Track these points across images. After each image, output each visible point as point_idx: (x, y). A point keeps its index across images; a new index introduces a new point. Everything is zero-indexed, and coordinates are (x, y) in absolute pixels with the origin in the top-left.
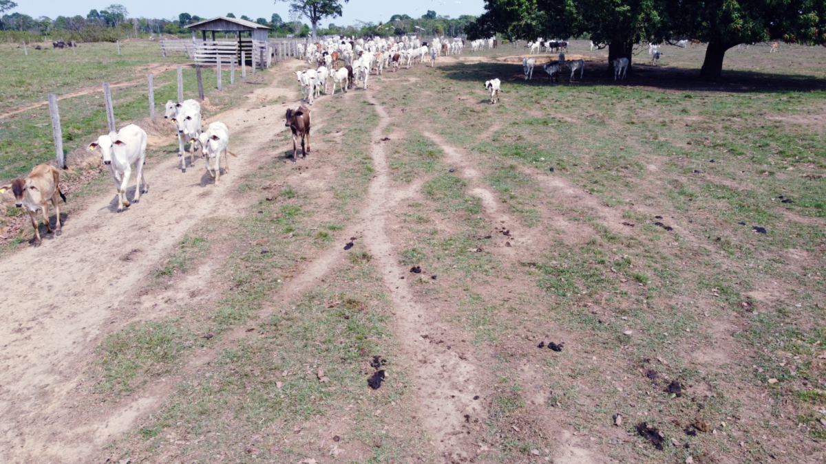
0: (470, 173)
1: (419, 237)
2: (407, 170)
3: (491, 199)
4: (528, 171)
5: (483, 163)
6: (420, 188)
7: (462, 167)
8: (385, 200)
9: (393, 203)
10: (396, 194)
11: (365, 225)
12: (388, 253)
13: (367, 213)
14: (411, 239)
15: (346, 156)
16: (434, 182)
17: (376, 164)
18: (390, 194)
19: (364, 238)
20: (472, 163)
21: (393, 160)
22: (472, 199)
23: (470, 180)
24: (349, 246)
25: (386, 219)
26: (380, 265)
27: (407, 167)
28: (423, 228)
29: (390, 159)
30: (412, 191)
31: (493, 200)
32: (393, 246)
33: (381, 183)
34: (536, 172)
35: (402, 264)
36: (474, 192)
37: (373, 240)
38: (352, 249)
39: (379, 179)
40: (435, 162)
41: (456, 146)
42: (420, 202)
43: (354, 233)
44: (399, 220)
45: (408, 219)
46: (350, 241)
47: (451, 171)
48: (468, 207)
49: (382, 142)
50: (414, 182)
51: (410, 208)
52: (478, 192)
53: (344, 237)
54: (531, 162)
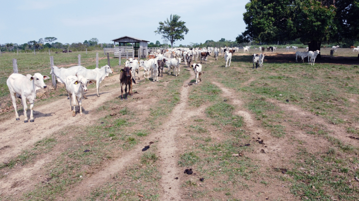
0: (236, 102)
1: (197, 144)
2: (198, 100)
3: (249, 118)
4: (272, 101)
5: (245, 96)
6: (204, 110)
7: (232, 99)
8: (181, 117)
9: (185, 119)
10: (189, 113)
11: (163, 133)
12: (172, 155)
13: (167, 125)
14: (191, 145)
15: (166, 93)
16: (214, 107)
17: (182, 96)
18: (185, 114)
19: (159, 143)
20: (238, 97)
21: (192, 95)
22: (237, 117)
23: (236, 106)
24: (147, 148)
25: (178, 129)
26: (163, 166)
27: (199, 98)
28: (201, 136)
29: (190, 94)
30: (199, 112)
31: (251, 118)
32: (177, 149)
33: (181, 107)
34: (278, 102)
35: (180, 165)
36: (238, 113)
37: (165, 144)
38: (147, 151)
39: (181, 105)
40: (217, 96)
41: (229, 88)
42: (202, 119)
43: (153, 138)
44: (186, 130)
45: (192, 129)
46: (148, 144)
47: (225, 101)
48: (234, 123)
49: (188, 86)
50: (202, 107)
51: (195, 122)
52: (241, 113)
53: (146, 141)
54: (274, 97)
